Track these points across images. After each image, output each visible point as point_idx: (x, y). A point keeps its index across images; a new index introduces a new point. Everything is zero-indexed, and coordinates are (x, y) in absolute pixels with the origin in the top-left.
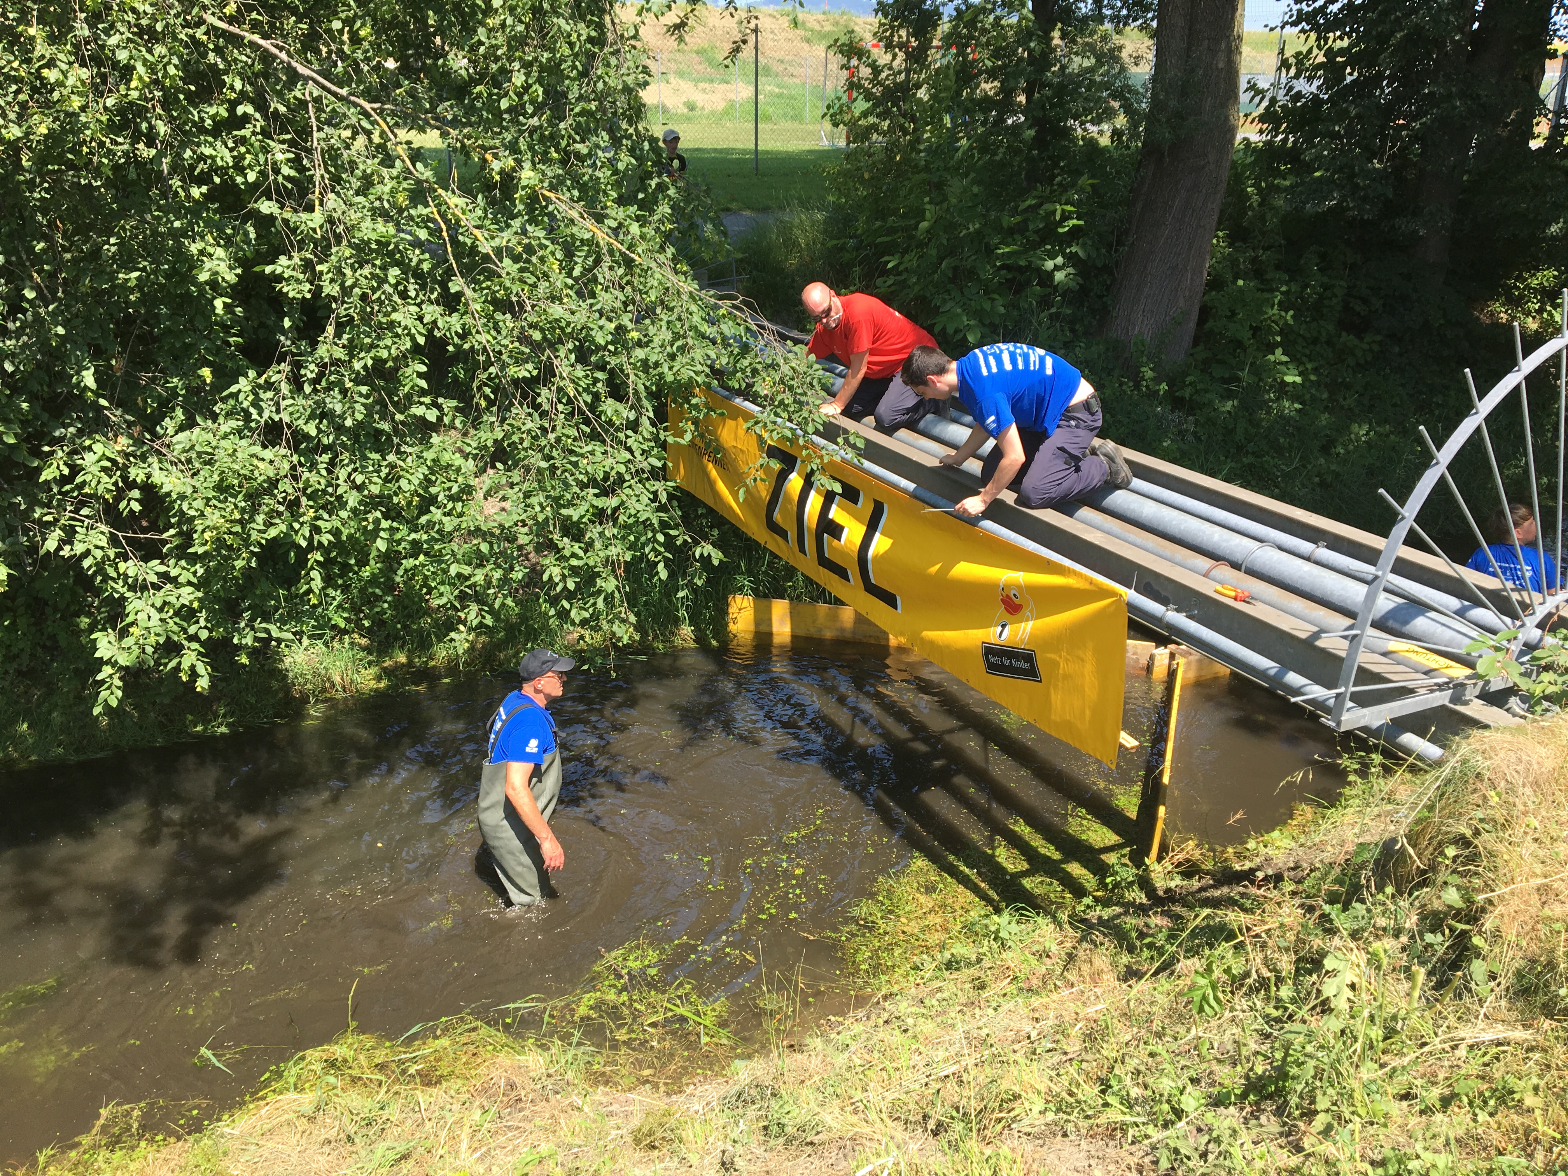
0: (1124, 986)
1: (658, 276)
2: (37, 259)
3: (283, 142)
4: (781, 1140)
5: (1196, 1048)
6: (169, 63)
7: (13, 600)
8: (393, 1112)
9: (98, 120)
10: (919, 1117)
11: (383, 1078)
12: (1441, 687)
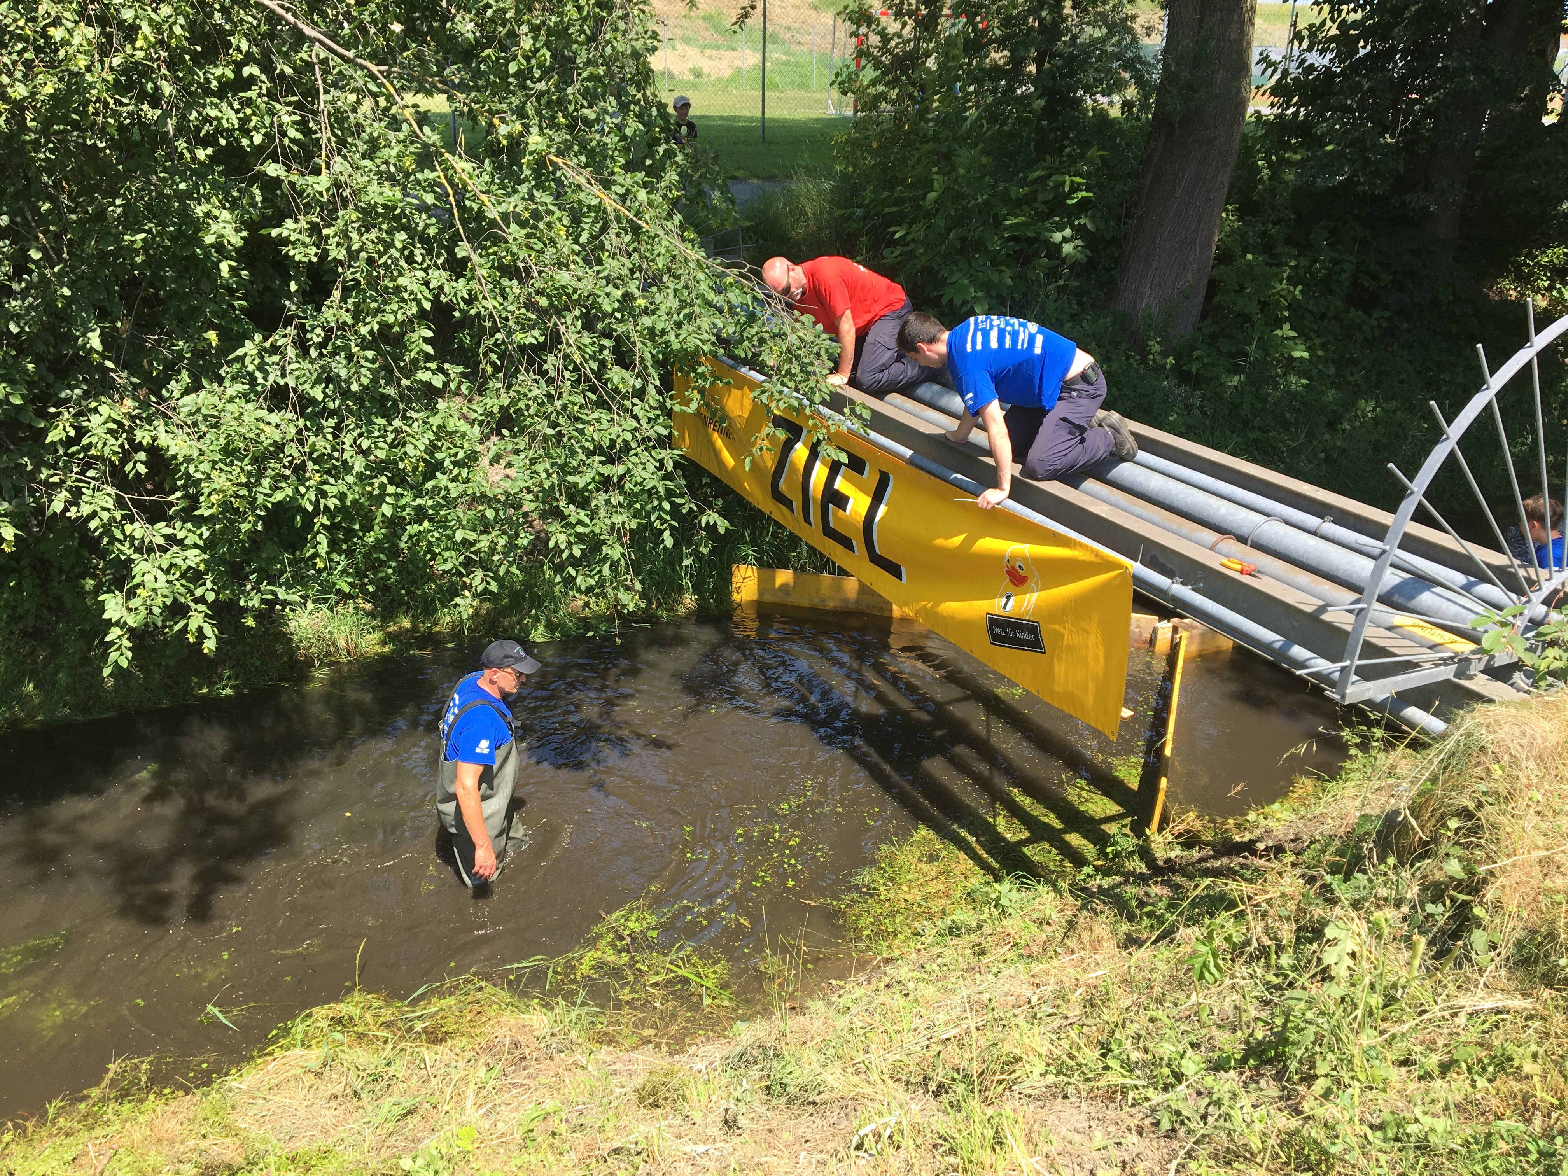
0: (1124, 953)
1: (665, 243)
2: (42, 220)
3: (289, 104)
4: (784, 1100)
5: (1196, 1014)
6: (175, 23)
7: (18, 561)
8: (399, 1068)
9: (104, 80)
10: (920, 1079)
11: (390, 1035)
12: (1445, 662)
